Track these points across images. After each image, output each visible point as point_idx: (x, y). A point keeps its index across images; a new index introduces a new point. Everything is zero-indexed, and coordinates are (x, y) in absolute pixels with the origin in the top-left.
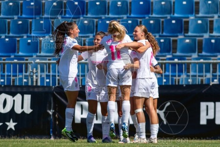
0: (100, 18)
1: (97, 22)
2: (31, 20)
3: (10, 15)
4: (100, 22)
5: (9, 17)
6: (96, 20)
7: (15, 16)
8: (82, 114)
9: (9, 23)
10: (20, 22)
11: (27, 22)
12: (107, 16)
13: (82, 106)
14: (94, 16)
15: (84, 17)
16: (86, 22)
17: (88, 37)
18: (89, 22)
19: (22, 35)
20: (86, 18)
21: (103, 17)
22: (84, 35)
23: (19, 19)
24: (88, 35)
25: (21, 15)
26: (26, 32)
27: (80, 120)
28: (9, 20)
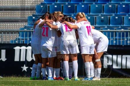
0: (119, 4)
1: (117, 6)
2: (76, 5)
3: (63, 2)
4: (119, 6)
5: (63, 3)
6: (116, 5)
7: (66, 3)
8: (108, 62)
9: (63, 7)
10: (69, 6)
11: (74, 6)
12: (123, 2)
13: (108, 58)
14: (115, 3)
15: (109, 3)
16: (110, 6)
17: (112, 15)
18: (112, 6)
19: (70, 14)
20: (110, 4)
21: (121, 3)
22: (109, 14)
23: (69, 4)
24: (111, 14)
25: (70, 2)
26: (73, 12)
27: (107, 66)
28: (63, 5)
